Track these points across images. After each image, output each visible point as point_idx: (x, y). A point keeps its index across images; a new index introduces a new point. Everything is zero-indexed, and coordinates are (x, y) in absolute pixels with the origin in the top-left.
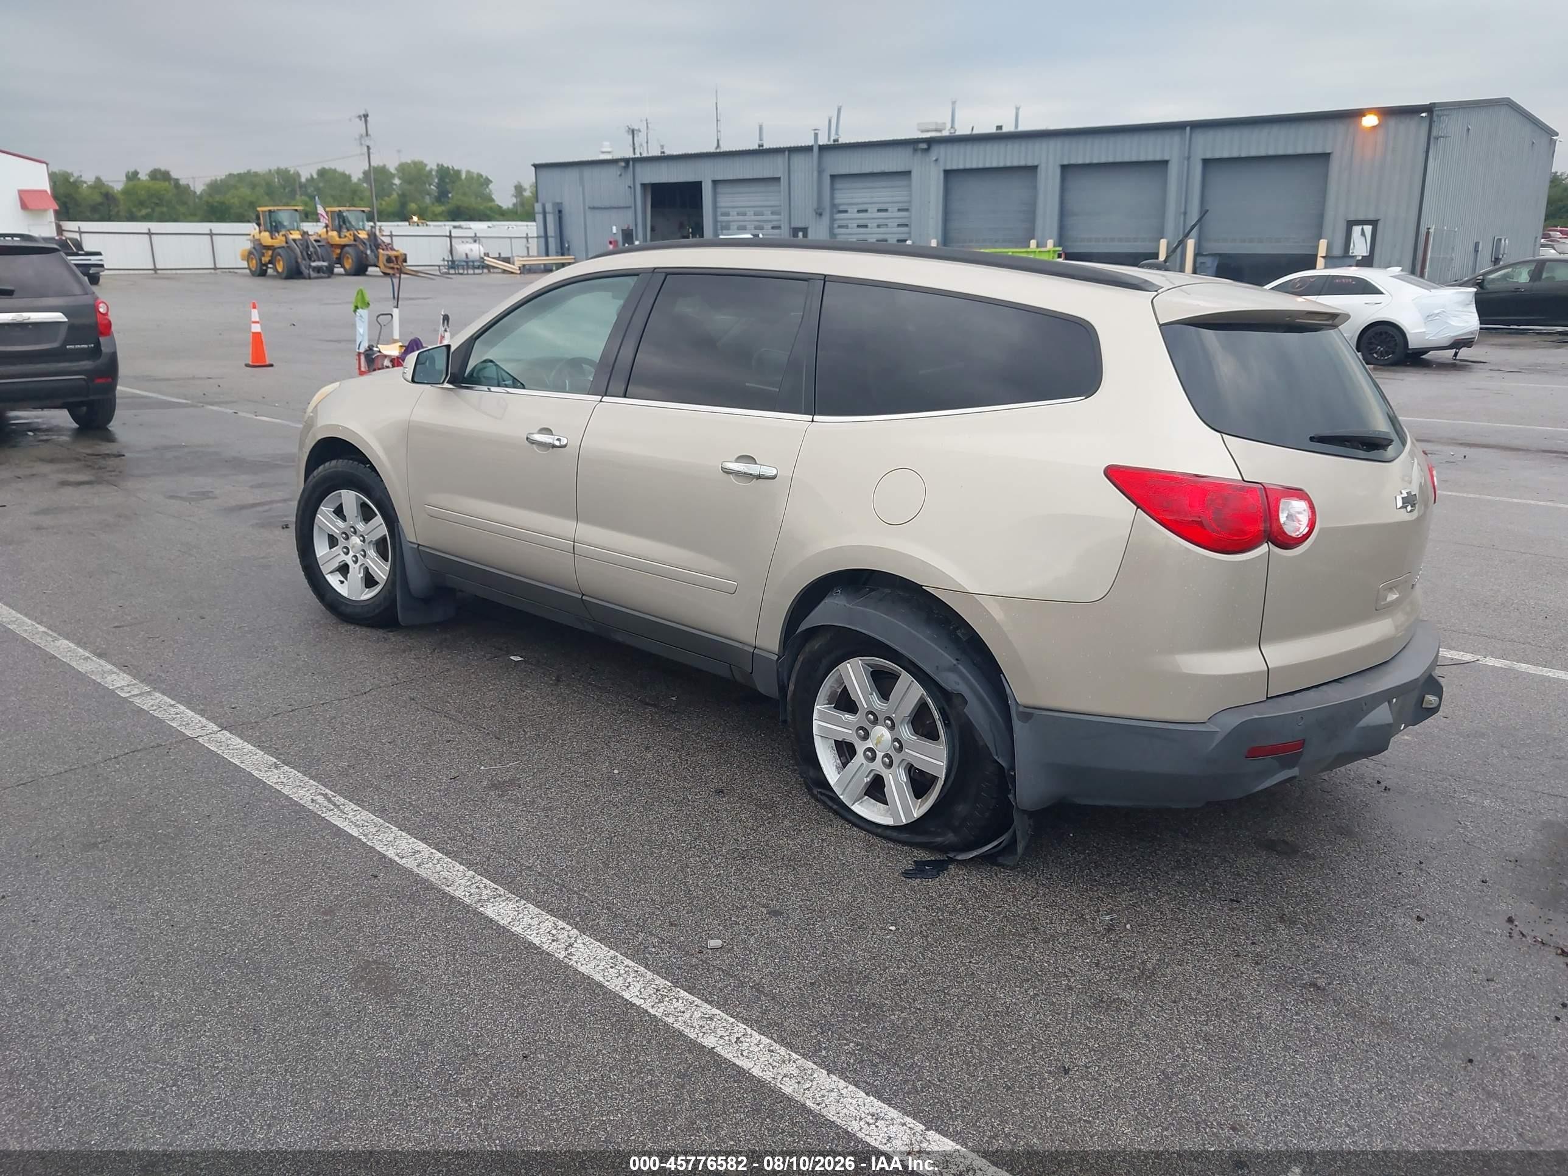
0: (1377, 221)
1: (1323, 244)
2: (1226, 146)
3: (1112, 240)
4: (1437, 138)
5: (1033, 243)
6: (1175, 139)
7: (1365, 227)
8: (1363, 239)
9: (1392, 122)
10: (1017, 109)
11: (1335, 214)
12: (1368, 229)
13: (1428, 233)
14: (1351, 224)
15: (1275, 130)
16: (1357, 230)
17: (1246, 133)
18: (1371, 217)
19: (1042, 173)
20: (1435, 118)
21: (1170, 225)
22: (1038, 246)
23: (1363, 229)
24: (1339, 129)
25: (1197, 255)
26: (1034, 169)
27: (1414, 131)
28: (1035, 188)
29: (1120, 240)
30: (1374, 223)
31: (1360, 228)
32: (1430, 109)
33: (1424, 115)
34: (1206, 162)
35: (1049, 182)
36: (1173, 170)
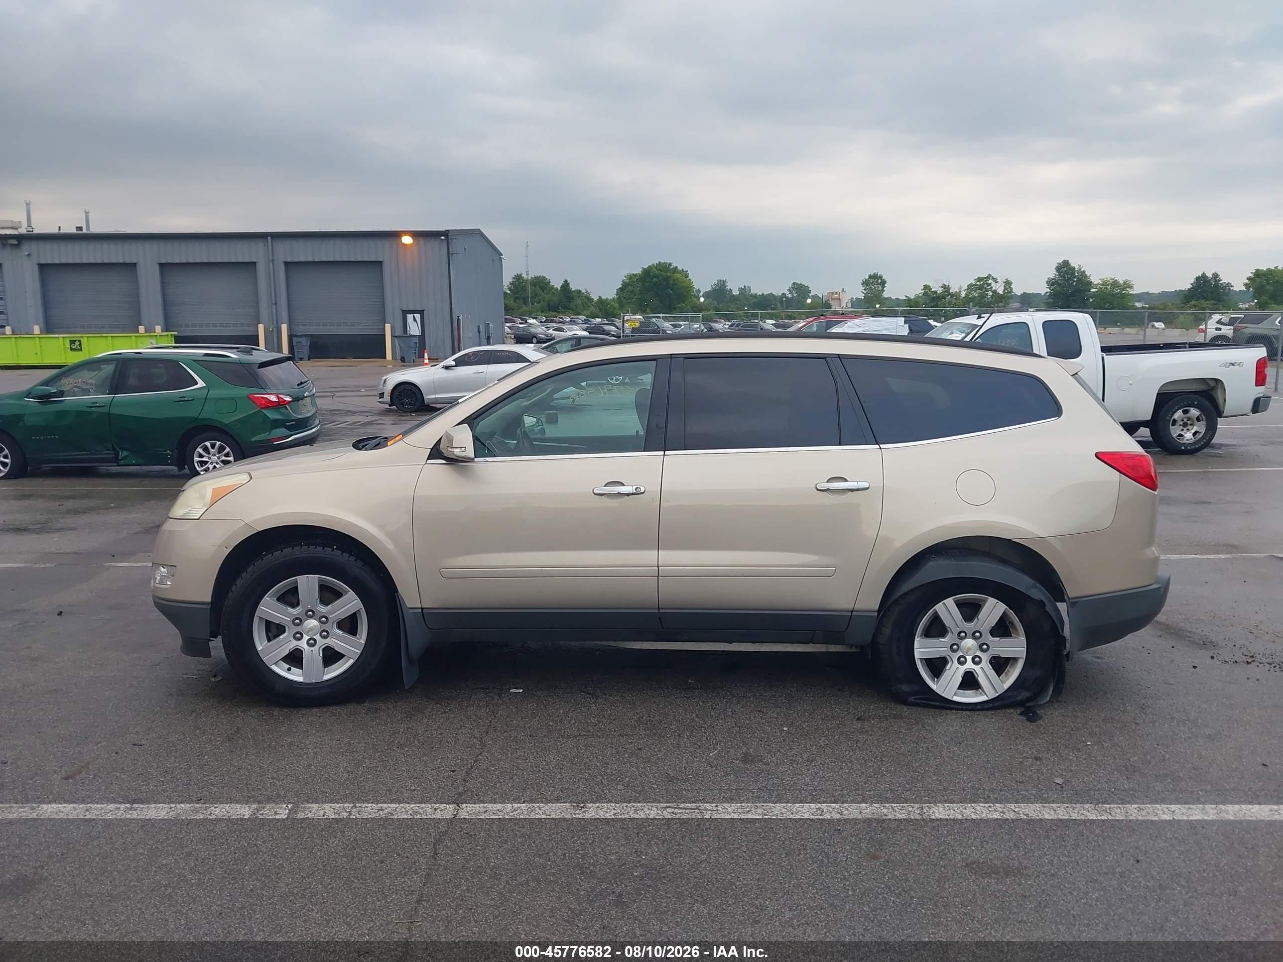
0: (423, 311)
1: (388, 327)
2: (303, 253)
3: (214, 325)
4: (452, 254)
5: (141, 329)
6: (260, 245)
7: (415, 315)
8: (415, 323)
9: (422, 241)
10: (87, 213)
11: (393, 305)
12: (418, 316)
13: (458, 320)
14: (405, 313)
15: (338, 242)
16: (410, 317)
17: (316, 244)
18: (419, 308)
19: (141, 271)
20: (450, 241)
21: (264, 313)
22: (146, 332)
23: (414, 317)
24: (386, 243)
25: (290, 337)
26: (134, 265)
27: (437, 248)
28: (137, 282)
29: (222, 325)
30: (421, 312)
31: (411, 315)
32: (446, 233)
33: (443, 238)
34: (287, 264)
35: (149, 276)
36: (261, 269)
